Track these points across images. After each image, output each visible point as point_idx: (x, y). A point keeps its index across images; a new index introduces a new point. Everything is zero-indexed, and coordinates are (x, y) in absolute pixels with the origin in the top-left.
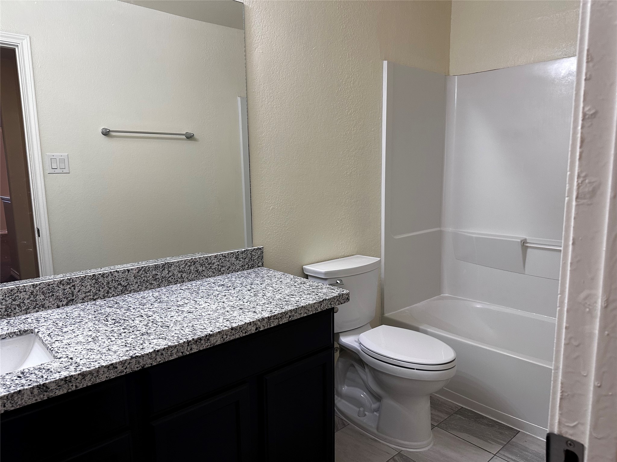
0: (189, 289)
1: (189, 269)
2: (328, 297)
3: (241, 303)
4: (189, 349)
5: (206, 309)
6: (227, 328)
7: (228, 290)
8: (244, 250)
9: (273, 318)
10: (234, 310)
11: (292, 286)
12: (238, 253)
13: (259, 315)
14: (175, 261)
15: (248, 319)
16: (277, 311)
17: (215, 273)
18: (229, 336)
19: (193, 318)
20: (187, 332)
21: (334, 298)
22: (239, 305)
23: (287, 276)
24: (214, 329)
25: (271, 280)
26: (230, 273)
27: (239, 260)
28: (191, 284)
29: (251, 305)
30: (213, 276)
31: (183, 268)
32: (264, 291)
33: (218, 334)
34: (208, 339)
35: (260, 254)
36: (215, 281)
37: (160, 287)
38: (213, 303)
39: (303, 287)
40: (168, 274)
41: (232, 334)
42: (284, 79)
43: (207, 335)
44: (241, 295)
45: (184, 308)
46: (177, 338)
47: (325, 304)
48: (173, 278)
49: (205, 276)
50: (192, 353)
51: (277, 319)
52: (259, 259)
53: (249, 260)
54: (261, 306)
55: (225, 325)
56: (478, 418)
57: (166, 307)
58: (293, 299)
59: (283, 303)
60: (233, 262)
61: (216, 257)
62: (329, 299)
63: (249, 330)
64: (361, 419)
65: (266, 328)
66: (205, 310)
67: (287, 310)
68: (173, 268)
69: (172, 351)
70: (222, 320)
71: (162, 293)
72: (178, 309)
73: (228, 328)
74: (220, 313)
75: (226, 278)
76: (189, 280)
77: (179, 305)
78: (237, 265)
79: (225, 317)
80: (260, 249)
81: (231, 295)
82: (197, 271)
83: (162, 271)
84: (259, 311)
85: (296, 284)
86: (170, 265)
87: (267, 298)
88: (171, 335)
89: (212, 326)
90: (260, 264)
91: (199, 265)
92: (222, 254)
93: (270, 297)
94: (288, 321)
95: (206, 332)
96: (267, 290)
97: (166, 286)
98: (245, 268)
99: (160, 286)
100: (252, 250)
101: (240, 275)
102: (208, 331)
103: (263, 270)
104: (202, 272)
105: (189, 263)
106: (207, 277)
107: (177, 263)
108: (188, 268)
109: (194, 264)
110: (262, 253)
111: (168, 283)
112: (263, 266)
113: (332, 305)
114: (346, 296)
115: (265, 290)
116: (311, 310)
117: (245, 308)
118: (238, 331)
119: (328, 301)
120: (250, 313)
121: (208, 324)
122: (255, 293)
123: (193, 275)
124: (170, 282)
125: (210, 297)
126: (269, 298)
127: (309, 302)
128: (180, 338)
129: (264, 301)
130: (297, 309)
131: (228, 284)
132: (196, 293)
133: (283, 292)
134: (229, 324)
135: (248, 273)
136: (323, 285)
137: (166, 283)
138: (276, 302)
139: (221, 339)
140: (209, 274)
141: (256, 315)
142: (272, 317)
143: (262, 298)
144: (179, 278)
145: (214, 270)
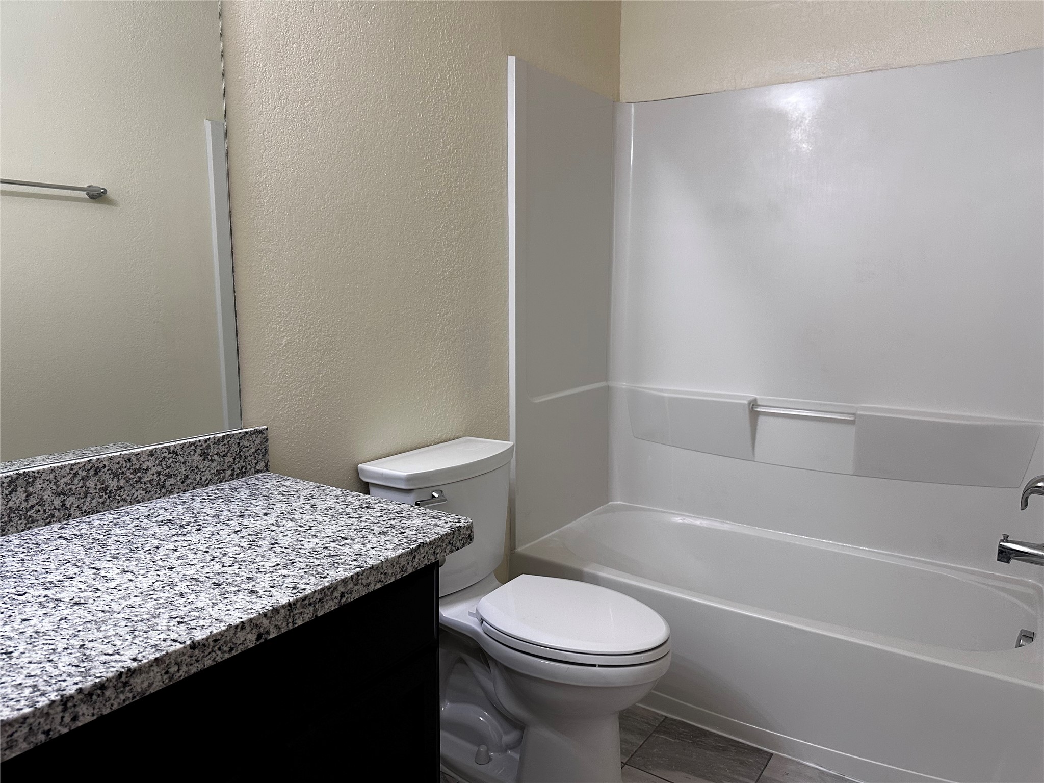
0: (82, 535)
1: (82, 487)
2: (429, 538)
3: (218, 567)
4: (67, 719)
5: (123, 591)
6: (179, 646)
7: (184, 535)
8: (222, 435)
9: (301, 604)
10: (198, 589)
11: (341, 516)
12: (206, 444)
13: (265, 600)
14: (44, 469)
15: (237, 614)
16: (311, 585)
17: (150, 491)
18: (186, 665)
19: (85, 620)
20: (63, 669)
21: (442, 538)
22: (211, 575)
23: (327, 492)
24: (141, 650)
25: (288, 503)
26: (188, 491)
27: (210, 458)
28: (89, 523)
29: (243, 574)
30: (146, 499)
31: (67, 484)
32: (273, 533)
33: (155, 664)
34: (126, 684)
35: (261, 444)
36: (152, 512)
37: (4, 535)
38: (142, 572)
39: (368, 517)
40: (26, 500)
41: (194, 658)
42: (309, 61)
43: (121, 673)
44: (217, 546)
45: (63, 591)
46: (31, 689)
47: (423, 555)
48: (39, 511)
49: (125, 500)
50: (79, 728)
51: (310, 604)
52: (257, 456)
53: (234, 459)
54: (269, 575)
55: (174, 636)
56: (697, 736)
57: (13, 591)
58: (346, 549)
59: (322, 561)
60: (195, 465)
61: (152, 455)
62: (431, 542)
63: (239, 643)
64: (482, 768)
65: (283, 631)
66: (119, 595)
67: (334, 581)
68: (40, 486)
69: (11, 735)
70: (164, 622)
71: (9, 551)
72: (46, 596)
73: (182, 646)
74: (161, 601)
75: (178, 502)
76: (85, 512)
77: (51, 582)
78: (205, 471)
79: (173, 613)
80: (261, 432)
81: (192, 547)
82: (104, 490)
83: (10, 494)
84: (264, 587)
85: (349, 510)
86: (29, 479)
87: (282, 550)
88: (14, 683)
89: (138, 643)
90: (261, 466)
91: (110, 474)
92: (168, 448)
93: (291, 548)
94: (337, 607)
95: (120, 664)
96: (280, 529)
97: (22, 531)
98: (224, 477)
99: (4, 533)
100: (241, 435)
101: (214, 495)
102: (126, 661)
103: (267, 480)
104: (116, 491)
105: (82, 471)
106: (131, 503)
107: (51, 472)
108: (81, 484)
109: (96, 474)
110: (264, 441)
111: (26, 524)
112: (267, 470)
113: (438, 555)
114: (467, 530)
115: (276, 528)
116: (390, 572)
117: (228, 581)
118: (210, 650)
119: (430, 547)
120: (241, 595)
121: (128, 637)
122: (251, 538)
123: (95, 500)
124: (32, 520)
125: (135, 556)
126: (286, 550)
127: (386, 553)
128: (39, 690)
129: (275, 560)
130: (359, 576)
131: (183, 517)
132: (100, 547)
133: (319, 531)
134: (184, 634)
135: (231, 489)
136: (411, 509)
137: (21, 523)
138: (305, 559)
139: (162, 678)
140: (135, 496)
141: (258, 600)
142: (299, 603)
143: (270, 552)
144: (56, 509)
145: (149, 485)
